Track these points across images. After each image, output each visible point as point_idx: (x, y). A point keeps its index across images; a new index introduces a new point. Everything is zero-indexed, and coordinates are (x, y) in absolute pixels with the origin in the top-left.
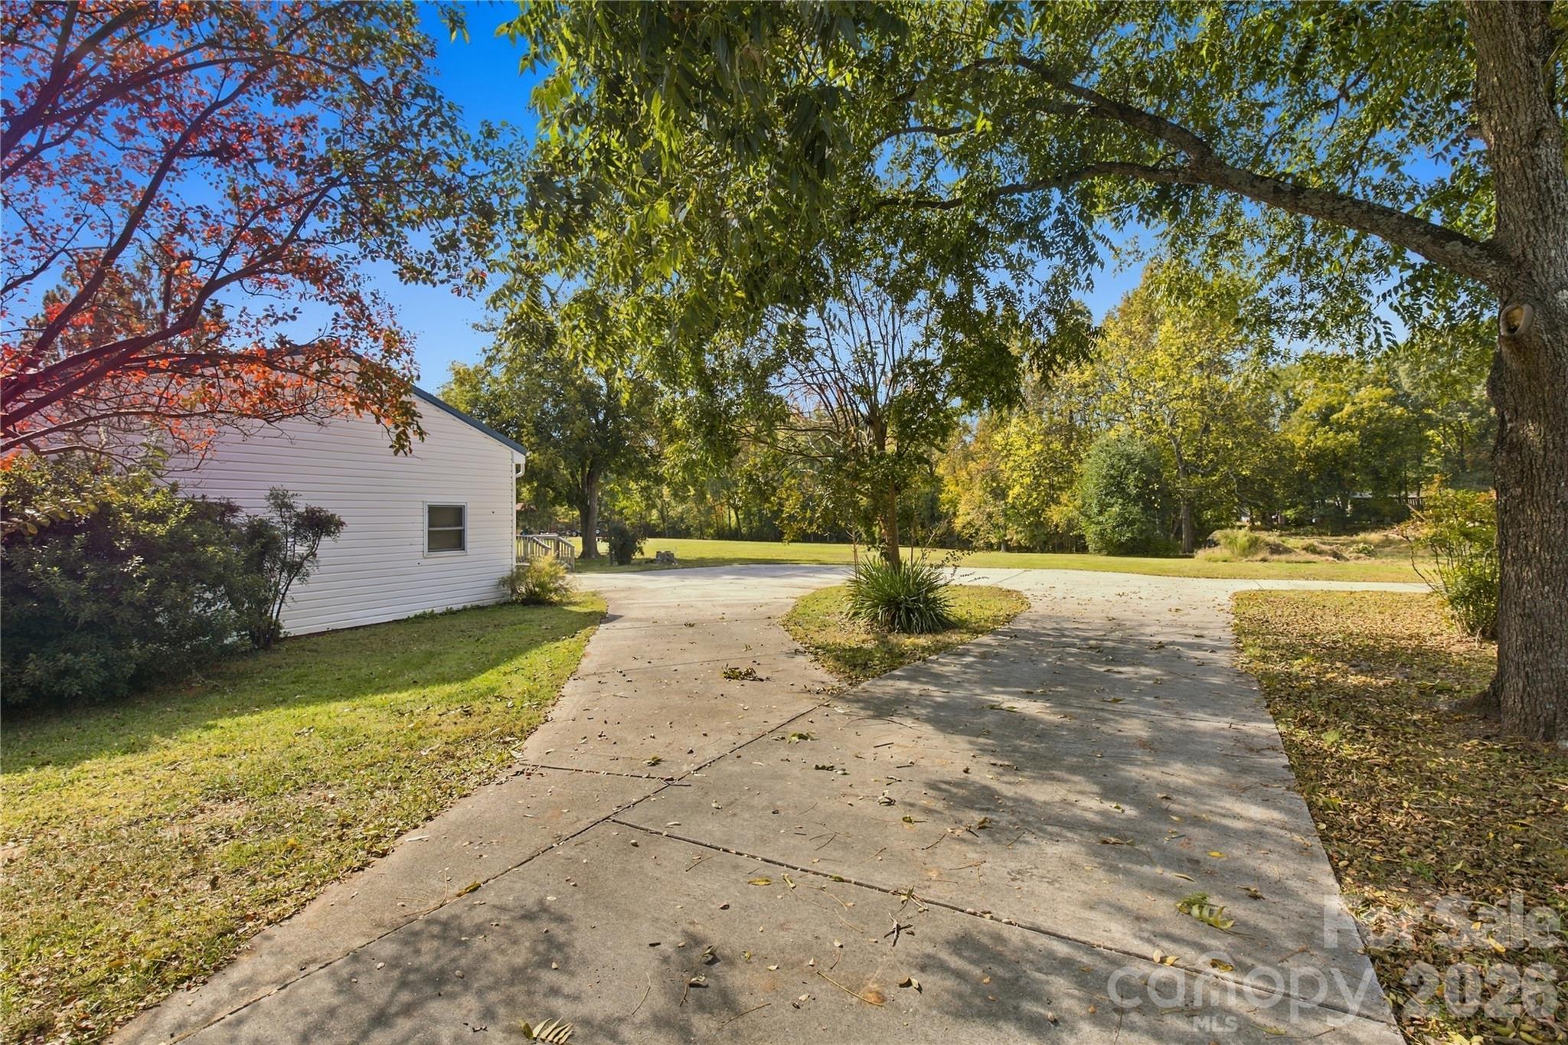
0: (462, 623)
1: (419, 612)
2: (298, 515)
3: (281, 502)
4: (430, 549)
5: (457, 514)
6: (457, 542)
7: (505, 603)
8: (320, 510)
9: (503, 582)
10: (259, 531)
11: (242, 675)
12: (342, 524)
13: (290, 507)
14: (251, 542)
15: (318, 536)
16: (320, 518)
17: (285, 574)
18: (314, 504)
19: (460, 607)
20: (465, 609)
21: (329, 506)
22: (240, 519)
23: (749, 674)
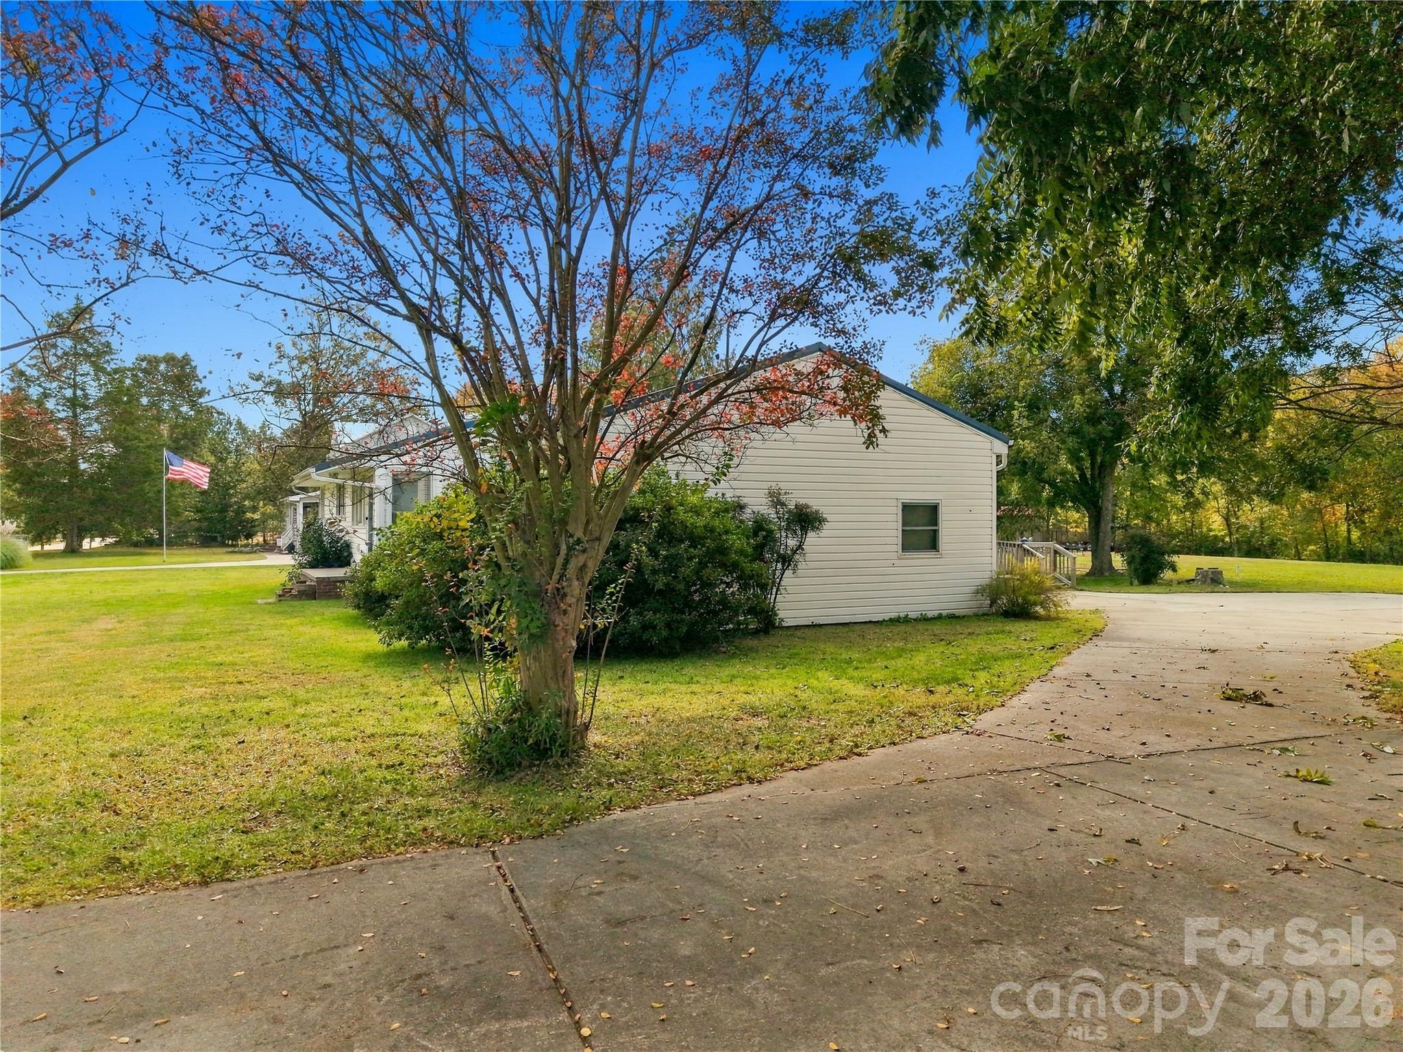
0: (937, 628)
1: (893, 615)
2: (790, 512)
3: (776, 500)
4: (905, 548)
5: (932, 511)
6: (932, 543)
7: (984, 615)
8: (807, 506)
9: (980, 591)
10: (760, 526)
11: (751, 649)
12: (825, 520)
13: (783, 504)
14: (756, 534)
15: (805, 530)
16: (807, 515)
17: (780, 566)
18: (802, 501)
19: (936, 613)
20: (940, 617)
21: (815, 504)
22: (747, 515)
23: (1256, 697)
